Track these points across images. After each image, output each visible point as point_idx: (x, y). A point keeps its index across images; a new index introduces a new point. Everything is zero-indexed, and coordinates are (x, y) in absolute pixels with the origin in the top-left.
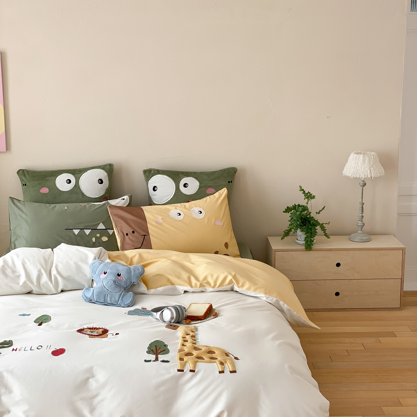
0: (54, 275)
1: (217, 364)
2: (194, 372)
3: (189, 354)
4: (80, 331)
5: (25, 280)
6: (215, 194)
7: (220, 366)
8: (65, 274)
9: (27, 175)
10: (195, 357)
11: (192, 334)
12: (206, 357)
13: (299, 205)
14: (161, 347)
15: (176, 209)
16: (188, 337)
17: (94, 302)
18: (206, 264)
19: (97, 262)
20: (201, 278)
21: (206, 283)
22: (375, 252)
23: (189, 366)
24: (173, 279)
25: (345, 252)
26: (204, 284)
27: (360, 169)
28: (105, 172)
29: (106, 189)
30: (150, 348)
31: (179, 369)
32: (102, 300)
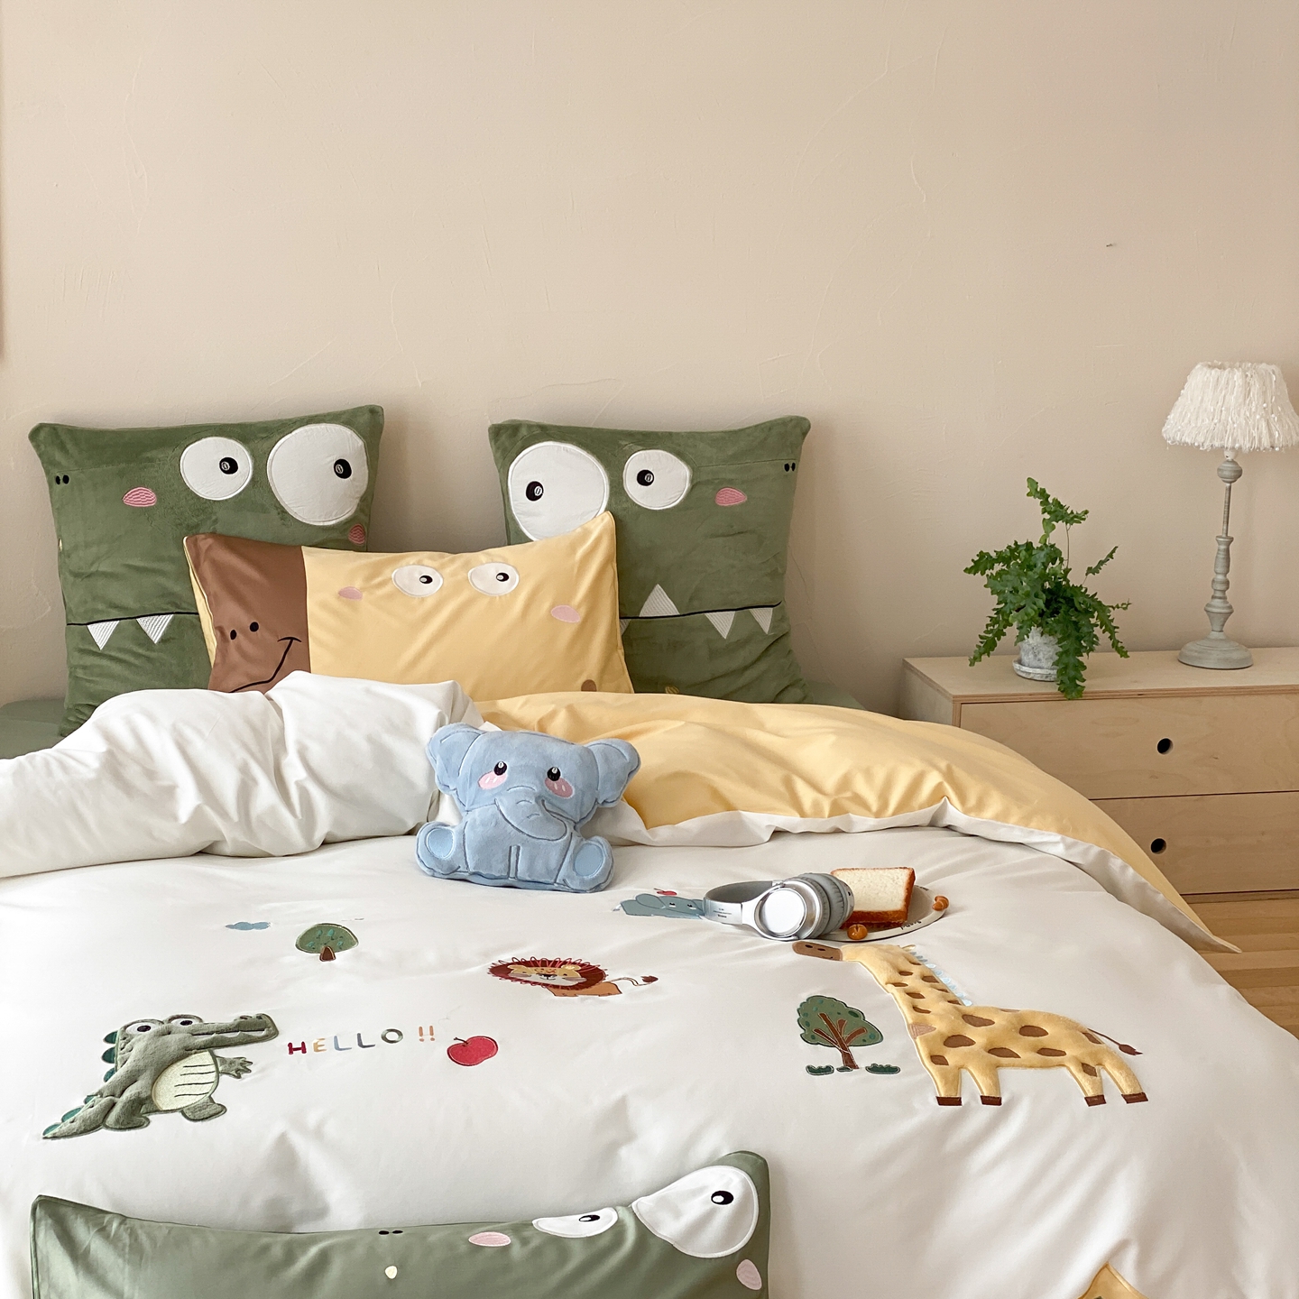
0: (297, 783)
1: (1071, 1072)
2: (1000, 1104)
5: (199, 803)
7: (1081, 1076)
8: (335, 780)
9: (69, 446)
10: (985, 1050)
11: (916, 970)
12: (1021, 1046)
13: (1029, 546)
14: (840, 1018)
16: (913, 982)
17: (465, 875)
18: (834, 733)
19: (458, 733)
20: (830, 784)
21: (848, 798)
23: (974, 1084)
24: (730, 787)
25: (1186, 701)
26: (848, 805)
27: (1234, 419)
28: (354, 435)
29: (359, 495)
30: (808, 1024)
31: (943, 1096)
32: (498, 869)
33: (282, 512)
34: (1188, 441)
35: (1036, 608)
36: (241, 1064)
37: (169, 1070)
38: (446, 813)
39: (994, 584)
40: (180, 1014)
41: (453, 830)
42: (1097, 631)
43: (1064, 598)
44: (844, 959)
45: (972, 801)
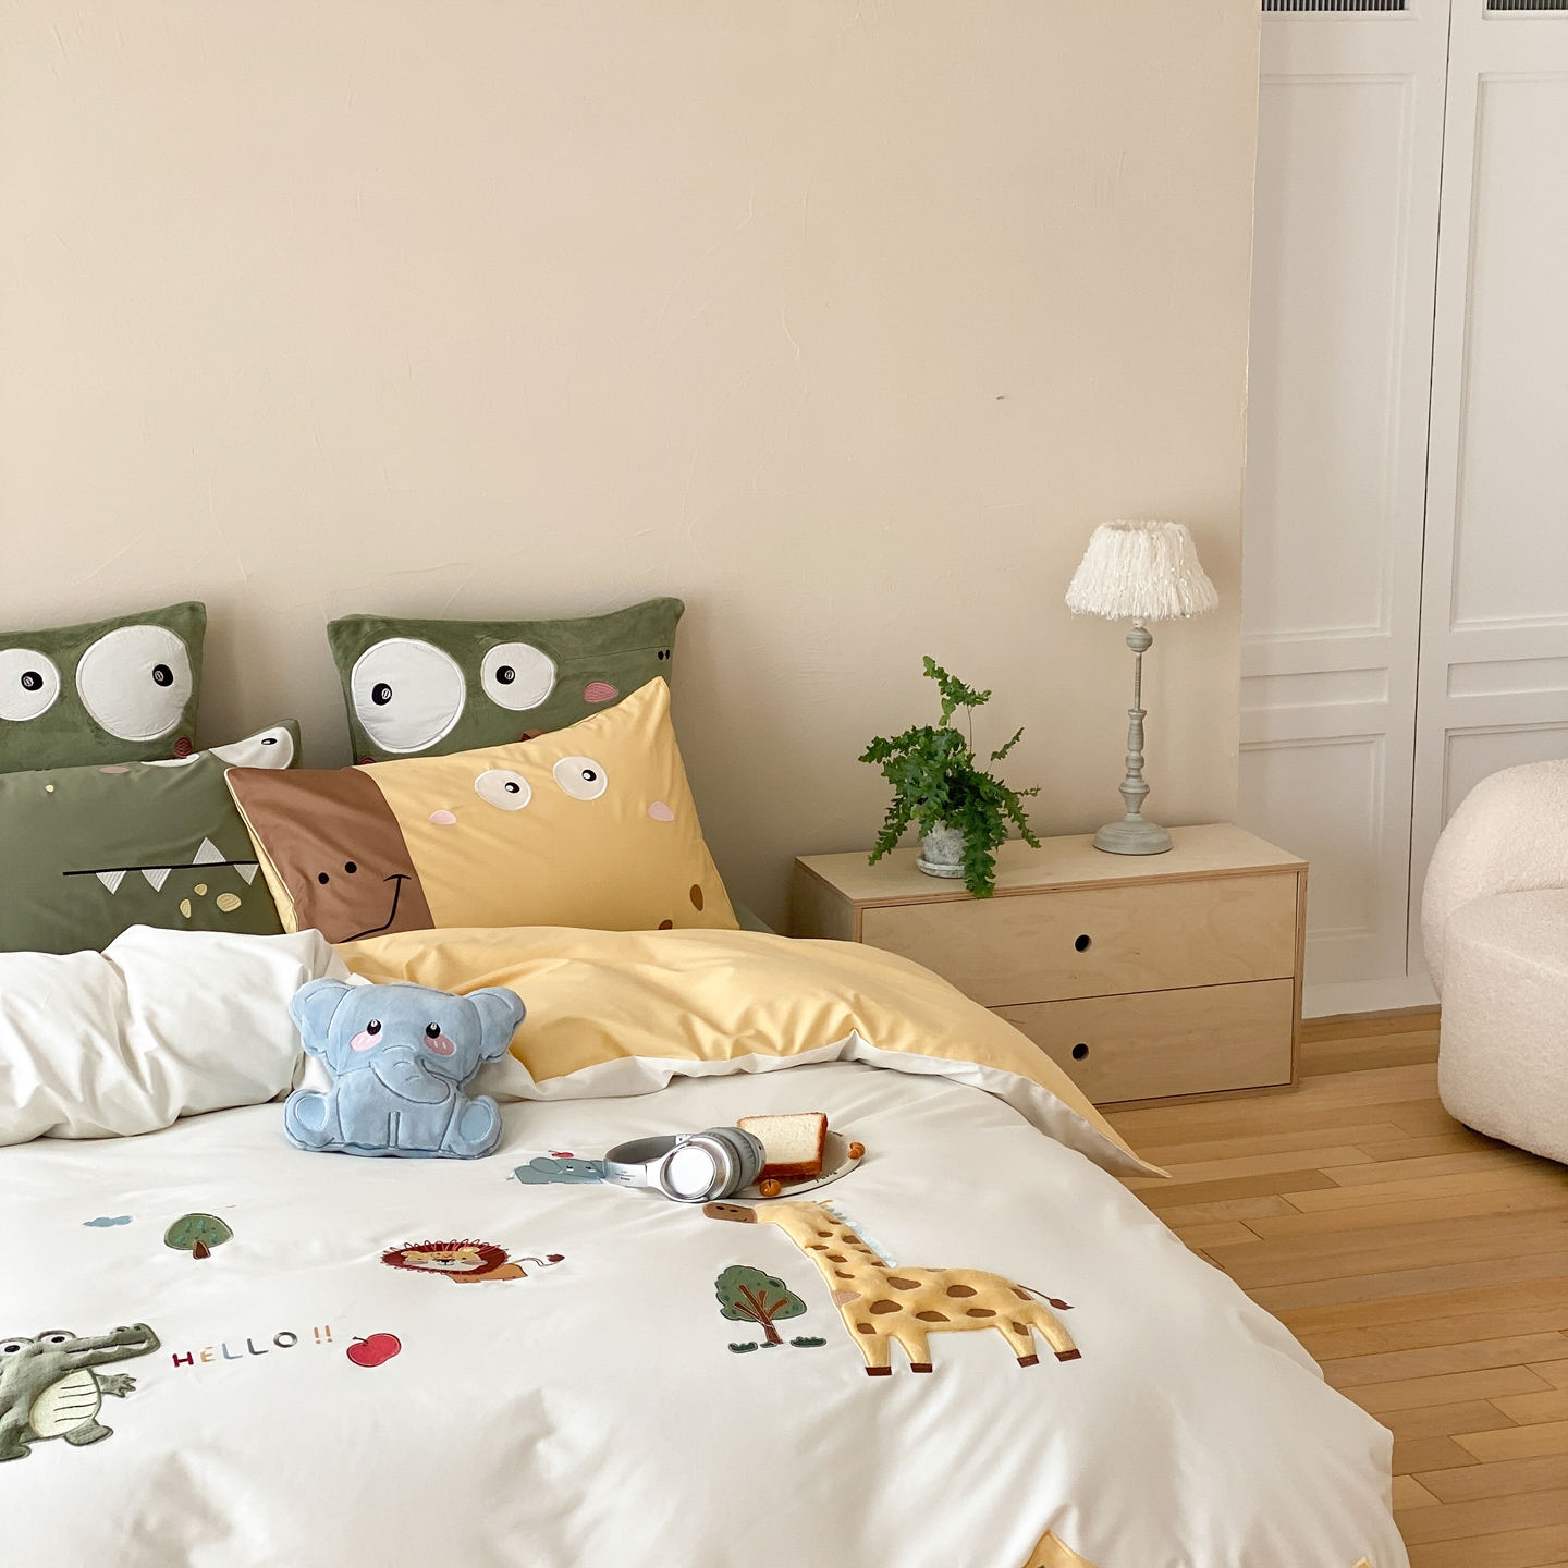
0: (146, 1054)
1: (1002, 1332)
2: (931, 1371)
3: (882, 1306)
4: (394, 1258)
5: (37, 1084)
6: (623, 704)
7: (1015, 1338)
8: (190, 1048)
10: (912, 1316)
11: (835, 1229)
12: (950, 1308)
13: (928, 731)
14: (761, 1289)
15: (495, 766)
16: (834, 1244)
17: (341, 1147)
18: (732, 965)
19: (324, 990)
20: (730, 1021)
21: (750, 1037)
22: (1206, 885)
23: (904, 1353)
24: (623, 1032)
25: (1105, 893)
26: (751, 1044)
27: (1142, 586)
28: (174, 637)
29: (183, 704)
30: (727, 1298)
31: (872, 1365)
32: (376, 1138)
33: (97, 729)
34: (1094, 609)
35: (939, 801)
36: (124, 1382)
37: (46, 1393)
38: (314, 1078)
39: (893, 773)
40: (50, 1330)
41: (325, 1098)
42: (1006, 822)
43: (969, 787)
44: (759, 1220)
45: (883, 1033)
